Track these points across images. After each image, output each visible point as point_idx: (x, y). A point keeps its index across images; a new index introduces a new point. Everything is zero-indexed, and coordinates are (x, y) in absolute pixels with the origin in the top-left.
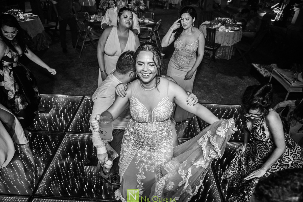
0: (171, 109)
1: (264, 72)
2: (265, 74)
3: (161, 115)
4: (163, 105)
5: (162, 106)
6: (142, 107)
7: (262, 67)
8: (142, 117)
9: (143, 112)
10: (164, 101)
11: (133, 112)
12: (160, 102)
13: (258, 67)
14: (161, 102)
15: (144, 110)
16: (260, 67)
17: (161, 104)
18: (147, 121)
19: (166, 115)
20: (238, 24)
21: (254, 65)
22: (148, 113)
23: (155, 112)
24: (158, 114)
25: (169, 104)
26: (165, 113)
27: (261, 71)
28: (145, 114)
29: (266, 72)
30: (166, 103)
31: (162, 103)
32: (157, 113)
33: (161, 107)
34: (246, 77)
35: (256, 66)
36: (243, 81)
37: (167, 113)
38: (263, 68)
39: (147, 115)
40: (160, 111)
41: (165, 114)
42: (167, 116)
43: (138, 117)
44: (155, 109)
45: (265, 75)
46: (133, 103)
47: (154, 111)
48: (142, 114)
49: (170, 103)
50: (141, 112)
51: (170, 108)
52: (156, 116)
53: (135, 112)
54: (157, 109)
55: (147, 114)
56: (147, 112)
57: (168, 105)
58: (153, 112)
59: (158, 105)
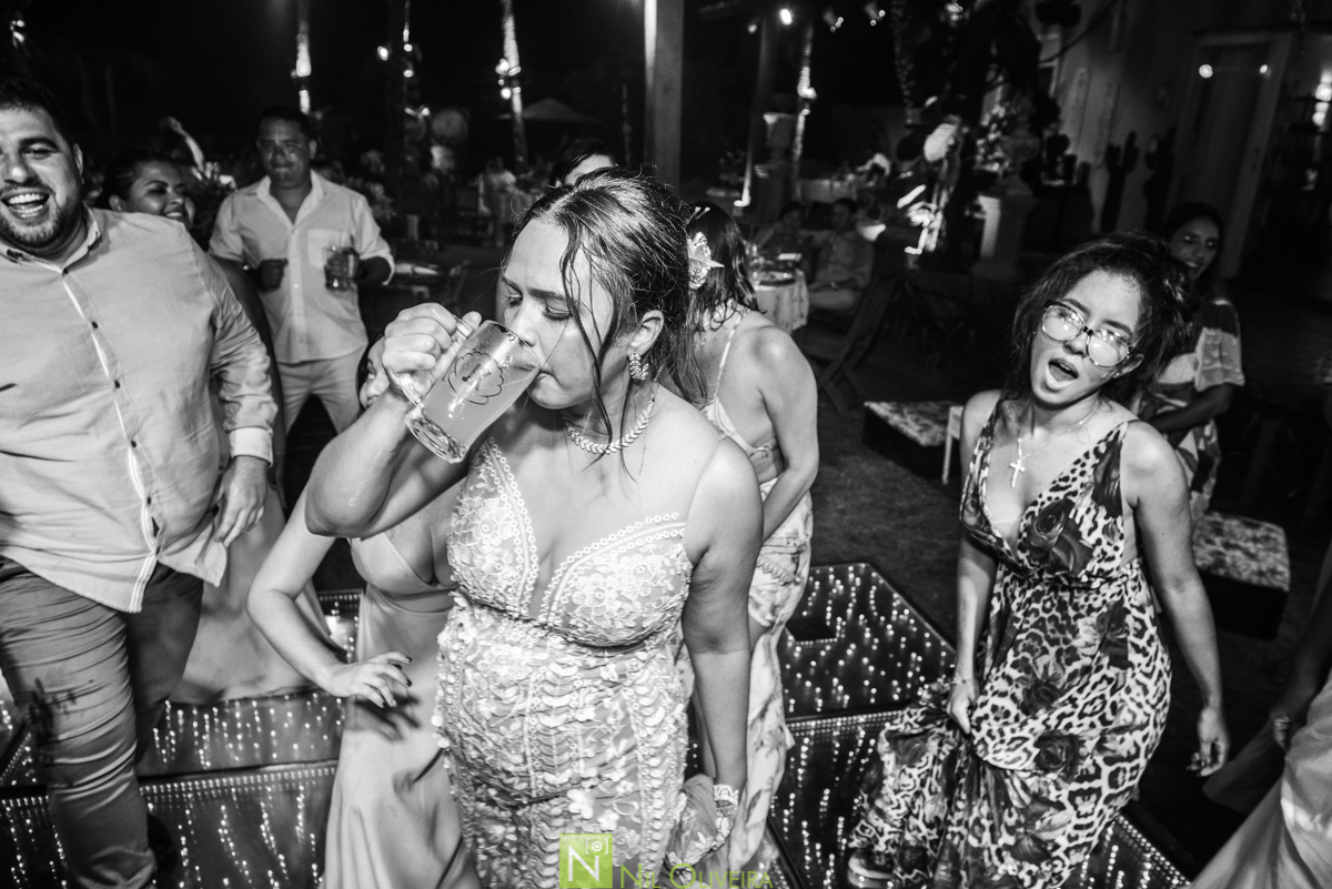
0: (672, 594)
1: (918, 428)
2: (925, 434)
3: (600, 601)
4: (636, 550)
5: (630, 553)
6: (516, 518)
7: (905, 411)
8: (496, 571)
9: (507, 544)
10: (652, 534)
11: (459, 526)
12: (630, 529)
13: (892, 411)
14: (636, 531)
15: (520, 536)
16: (899, 411)
17: (625, 544)
18: (513, 605)
19: (628, 616)
20: (785, 262)
21: (874, 406)
22: (531, 562)
23: (575, 571)
24: (589, 591)
25: (672, 561)
26: (629, 601)
27: (906, 424)
28: (515, 563)
29: (926, 428)
30: (657, 551)
31: (634, 541)
32: (582, 580)
33: (619, 558)
34: (852, 458)
35: (881, 409)
36: (843, 475)
37: (638, 604)
38: (910, 413)
39: (521, 573)
40: (605, 575)
41: (628, 608)
42: (633, 624)
43: (472, 564)
44: (585, 555)
45: (924, 440)
46: (481, 476)
47: (570, 565)
48: (499, 555)
49: (678, 563)
50: (497, 541)
51: (671, 588)
52: (570, 598)
53: (466, 527)
54: (591, 561)
55: (527, 570)
56: (530, 554)
57: (664, 567)
58: (565, 571)
59: (611, 542)
